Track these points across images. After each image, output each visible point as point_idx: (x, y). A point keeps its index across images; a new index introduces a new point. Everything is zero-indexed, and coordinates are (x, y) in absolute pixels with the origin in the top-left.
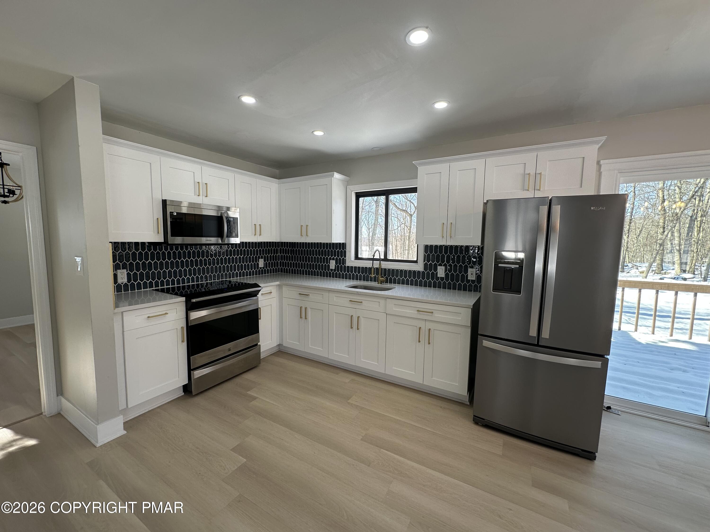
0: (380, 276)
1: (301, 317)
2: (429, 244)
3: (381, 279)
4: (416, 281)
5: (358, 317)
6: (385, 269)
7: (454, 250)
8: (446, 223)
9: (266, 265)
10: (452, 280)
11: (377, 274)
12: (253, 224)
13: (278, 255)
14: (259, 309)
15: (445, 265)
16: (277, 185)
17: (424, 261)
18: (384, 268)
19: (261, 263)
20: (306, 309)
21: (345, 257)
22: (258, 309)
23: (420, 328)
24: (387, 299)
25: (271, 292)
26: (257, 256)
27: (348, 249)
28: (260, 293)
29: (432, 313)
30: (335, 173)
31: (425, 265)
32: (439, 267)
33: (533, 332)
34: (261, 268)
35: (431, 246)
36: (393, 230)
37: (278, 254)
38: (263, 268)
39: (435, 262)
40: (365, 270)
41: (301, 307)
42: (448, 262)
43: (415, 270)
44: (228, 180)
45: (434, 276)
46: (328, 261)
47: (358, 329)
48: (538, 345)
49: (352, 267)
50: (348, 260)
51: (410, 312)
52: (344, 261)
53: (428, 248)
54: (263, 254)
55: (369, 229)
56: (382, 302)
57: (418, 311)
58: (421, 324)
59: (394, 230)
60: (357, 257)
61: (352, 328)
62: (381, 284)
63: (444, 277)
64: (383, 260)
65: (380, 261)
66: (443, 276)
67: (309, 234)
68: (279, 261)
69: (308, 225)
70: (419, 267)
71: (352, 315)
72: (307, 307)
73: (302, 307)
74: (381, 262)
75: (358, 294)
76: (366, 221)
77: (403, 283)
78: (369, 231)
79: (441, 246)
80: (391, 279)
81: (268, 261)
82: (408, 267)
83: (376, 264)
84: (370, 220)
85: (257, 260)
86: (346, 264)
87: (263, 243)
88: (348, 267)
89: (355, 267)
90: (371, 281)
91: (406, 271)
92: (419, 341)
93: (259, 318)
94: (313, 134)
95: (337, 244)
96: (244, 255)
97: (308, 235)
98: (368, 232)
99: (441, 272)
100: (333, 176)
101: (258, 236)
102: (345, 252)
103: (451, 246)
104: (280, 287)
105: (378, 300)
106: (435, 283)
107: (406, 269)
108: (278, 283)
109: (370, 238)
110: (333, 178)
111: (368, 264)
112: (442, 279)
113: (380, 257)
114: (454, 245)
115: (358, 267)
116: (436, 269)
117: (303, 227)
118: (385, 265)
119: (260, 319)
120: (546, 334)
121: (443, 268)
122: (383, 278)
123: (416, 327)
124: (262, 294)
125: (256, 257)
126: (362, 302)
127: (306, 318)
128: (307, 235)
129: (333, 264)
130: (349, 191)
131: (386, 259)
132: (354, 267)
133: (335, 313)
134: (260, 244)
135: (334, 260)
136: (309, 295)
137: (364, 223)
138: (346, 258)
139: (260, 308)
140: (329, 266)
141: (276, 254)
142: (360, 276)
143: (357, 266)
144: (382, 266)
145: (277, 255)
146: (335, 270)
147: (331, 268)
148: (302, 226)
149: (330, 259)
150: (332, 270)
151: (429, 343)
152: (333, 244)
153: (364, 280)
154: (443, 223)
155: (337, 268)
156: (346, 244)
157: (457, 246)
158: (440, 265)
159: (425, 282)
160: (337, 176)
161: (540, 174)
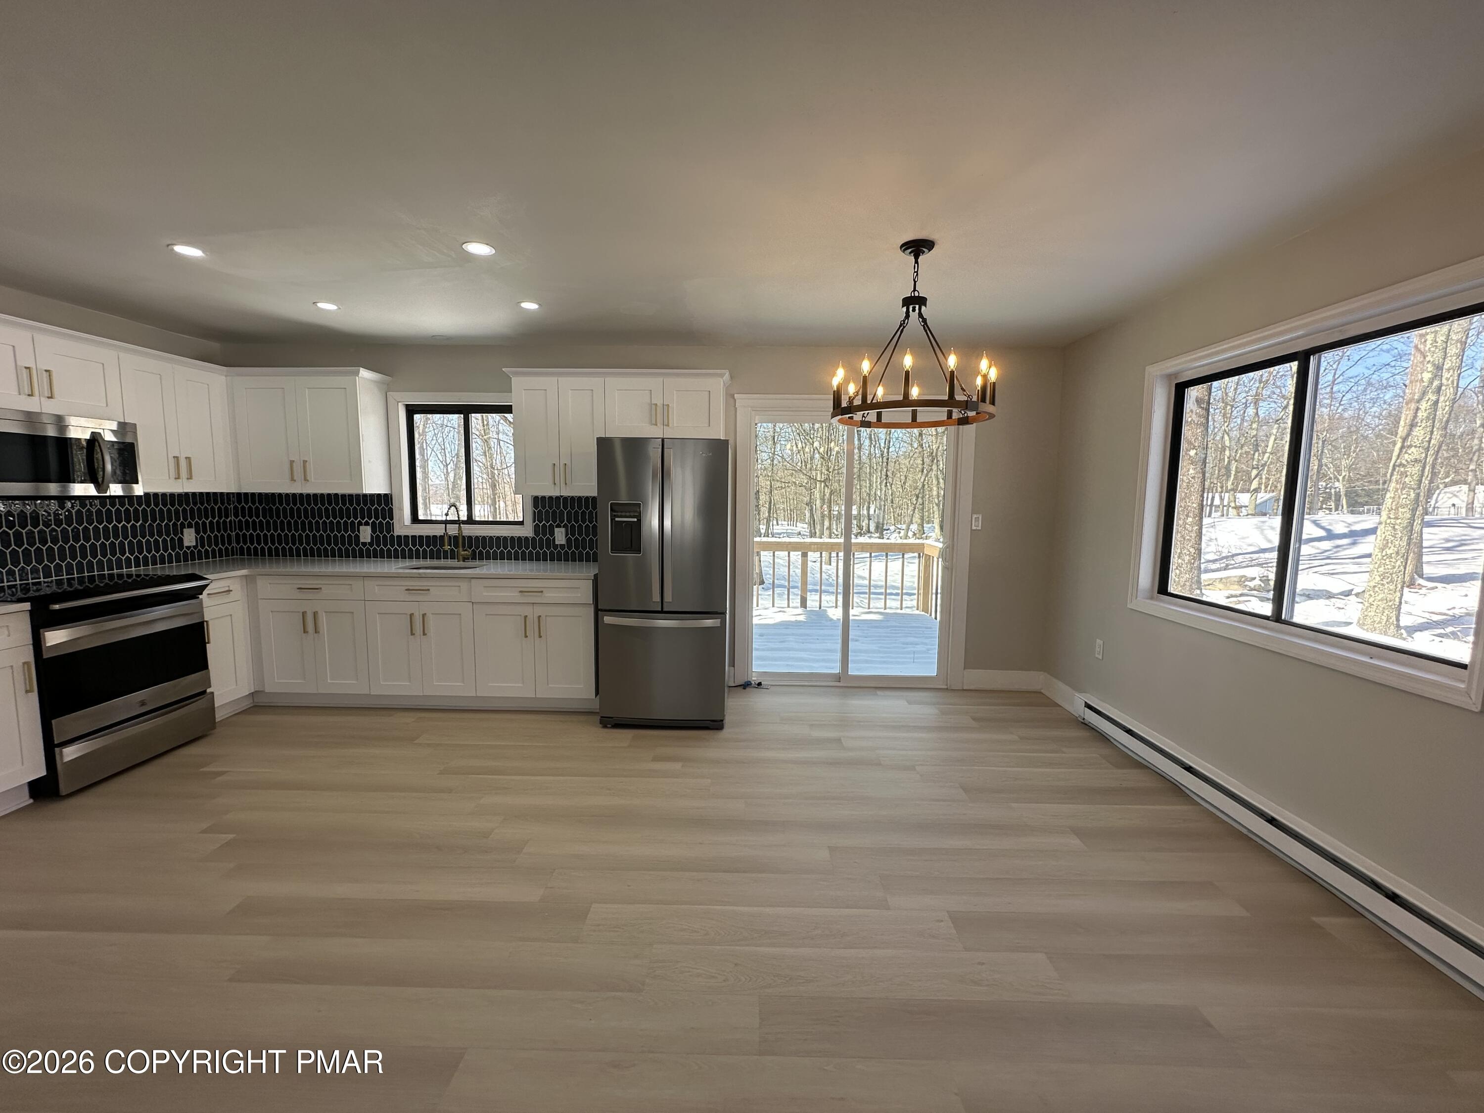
0: (461, 549)
1: (305, 631)
2: (540, 494)
3: (463, 553)
4: (523, 553)
5: (424, 615)
6: (470, 537)
7: (576, 504)
8: (557, 464)
9: (201, 541)
10: (577, 548)
11: (457, 546)
12: (171, 456)
13: (231, 520)
14: (205, 623)
15: (565, 526)
16: (224, 377)
17: (534, 522)
18: (468, 535)
19: (189, 538)
20: (315, 614)
21: (392, 519)
22: (202, 623)
23: (526, 617)
24: (473, 581)
25: (229, 591)
26: (179, 523)
27: (397, 506)
28: (205, 592)
29: (542, 592)
30: (361, 369)
31: (536, 527)
32: (556, 530)
33: (656, 598)
34: (188, 548)
35: (543, 498)
36: (505, 467)
37: (230, 518)
38: (195, 547)
39: (551, 522)
40: (432, 540)
41: (304, 614)
42: (569, 521)
43: (521, 535)
44: (103, 364)
45: (551, 543)
46: (355, 528)
47: (424, 634)
48: (662, 612)
49: (406, 537)
50: (398, 526)
51: (511, 595)
52: (390, 527)
53: (537, 501)
54: (193, 519)
55: (447, 465)
56: (464, 585)
57: (521, 592)
58: (527, 611)
59: (507, 467)
60: (415, 519)
61: (412, 634)
62: (464, 561)
63: (565, 545)
64: (464, 522)
65: (459, 524)
66: (563, 542)
67: (311, 476)
68: (234, 533)
69: (307, 461)
70: (527, 531)
71: (413, 614)
72: (317, 612)
73: (306, 612)
74: (461, 525)
75: (420, 577)
76: (437, 445)
77: (502, 558)
78: (447, 469)
79: (558, 498)
80: (481, 553)
81: (205, 532)
82: (510, 532)
83: (453, 530)
84: (447, 445)
85: (178, 530)
86: (393, 532)
87: (190, 494)
88: (399, 537)
89: (414, 537)
90: (446, 558)
91: (505, 538)
92: (526, 637)
93: (207, 641)
94: (317, 305)
95: (372, 496)
96: (145, 521)
97: (308, 478)
98: (445, 471)
99: (560, 536)
100: (357, 373)
101: (185, 480)
102: (391, 510)
103: (573, 497)
104: (249, 580)
105: (457, 584)
106: (552, 553)
107: (506, 535)
108: (244, 572)
109: (450, 487)
110: (357, 378)
111: (438, 530)
112: (562, 546)
113: (459, 518)
114: (576, 495)
115: (419, 536)
116: (552, 533)
117: (294, 464)
118: (469, 531)
119: (208, 643)
120: (668, 598)
121: (563, 530)
122: (466, 552)
123: (519, 617)
124: (208, 594)
125: (175, 525)
126: (429, 590)
127: (316, 631)
128: (306, 480)
129: (366, 534)
130: (390, 399)
131: (470, 521)
132: (412, 536)
133: (378, 613)
134: (184, 497)
135: (369, 525)
136: (321, 588)
137: (433, 450)
138: (394, 520)
139: (207, 622)
140: (357, 537)
141: (223, 518)
142: (425, 550)
143: (417, 534)
144: (463, 532)
145: (228, 520)
146: (371, 544)
147: (362, 540)
148: (292, 462)
149: (360, 524)
150: (364, 544)
151: (540, 637)
152: (365, 496)
153: (432, 558)
154: (554, 464)
155: (375, 540)
156: (391, 495)
157: (580, 497)
158: (558, 526)
159: (538, 553)
160: (365, 374)
161: (668, 405)
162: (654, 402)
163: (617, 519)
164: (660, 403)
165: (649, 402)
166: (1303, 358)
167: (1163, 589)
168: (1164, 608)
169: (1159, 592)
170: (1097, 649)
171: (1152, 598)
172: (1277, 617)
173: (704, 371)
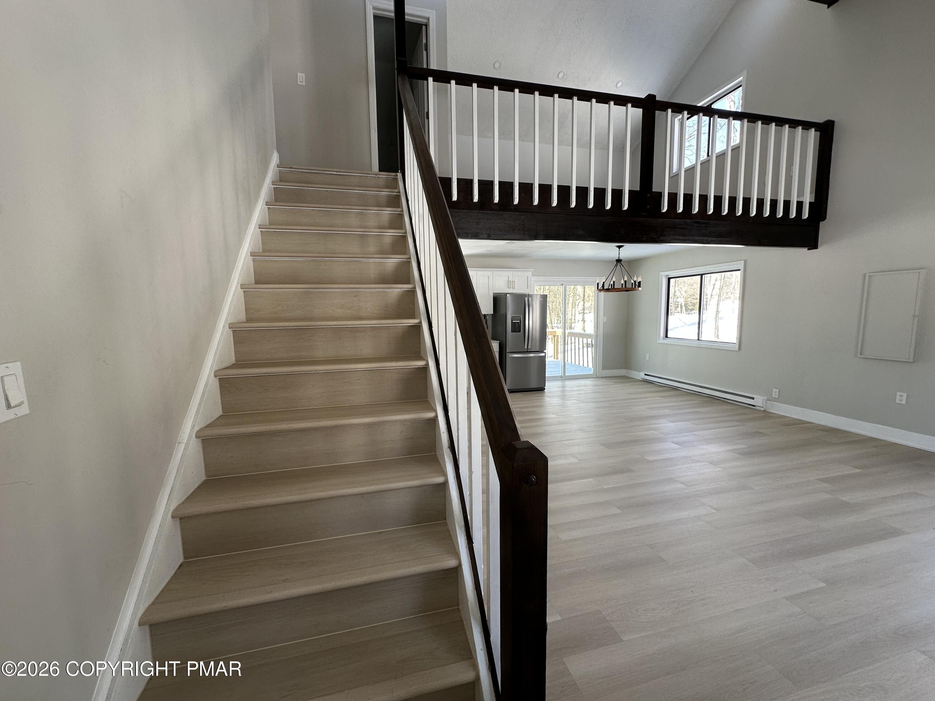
33: (526, 347)
48: (527, 352)
120: (529, 347)
161: (514, 281)
162: (509, 280)
163: (513, 321)
164: (511, 280)
165: (507, 280)
166: (702, 275)
167: (667, 337)
168: (667, 341)
169: (666, 337)
170: (647, 357)
171: (664, 339)
172: (698, 340)
173: (528, 270)
